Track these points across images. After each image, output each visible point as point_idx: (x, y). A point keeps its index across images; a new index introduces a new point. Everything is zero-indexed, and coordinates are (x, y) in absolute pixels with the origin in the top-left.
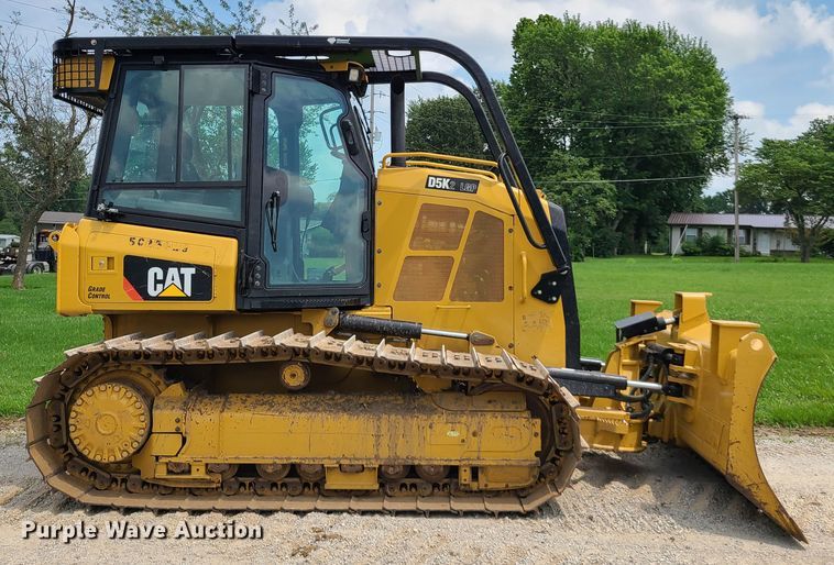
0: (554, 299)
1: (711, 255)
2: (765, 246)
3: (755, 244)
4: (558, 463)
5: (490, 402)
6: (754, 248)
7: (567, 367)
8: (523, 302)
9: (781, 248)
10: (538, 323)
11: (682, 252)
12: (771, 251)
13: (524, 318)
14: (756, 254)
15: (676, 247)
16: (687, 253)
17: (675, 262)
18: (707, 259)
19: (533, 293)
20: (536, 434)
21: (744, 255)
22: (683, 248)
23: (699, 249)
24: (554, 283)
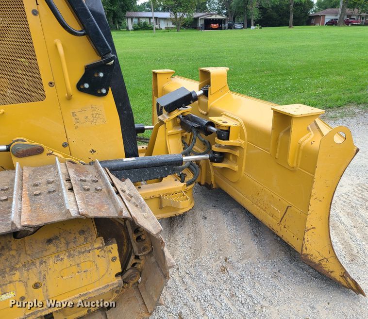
0: (104, 91)
1: (144, 30)
2: (163, 25)
3: (159, 25)
4: (139, 266)
5: (49, 241)
6: (159, 26)
7: (127, 156)
8: (69, 98)
9: (169, 26)
10: (90, 118)
11: (133, 29)
12: (165, 27)
13: (74, 114)
14: (160, 29)
15: (130, 27)
16: (135, 29)
17: (132, 33)
18: (143, 31)
19: (79, 87)
20: (114, 259)
21: (157, 29)
22: (133, 27)
23: (139, 27)
24: (101, 75)
